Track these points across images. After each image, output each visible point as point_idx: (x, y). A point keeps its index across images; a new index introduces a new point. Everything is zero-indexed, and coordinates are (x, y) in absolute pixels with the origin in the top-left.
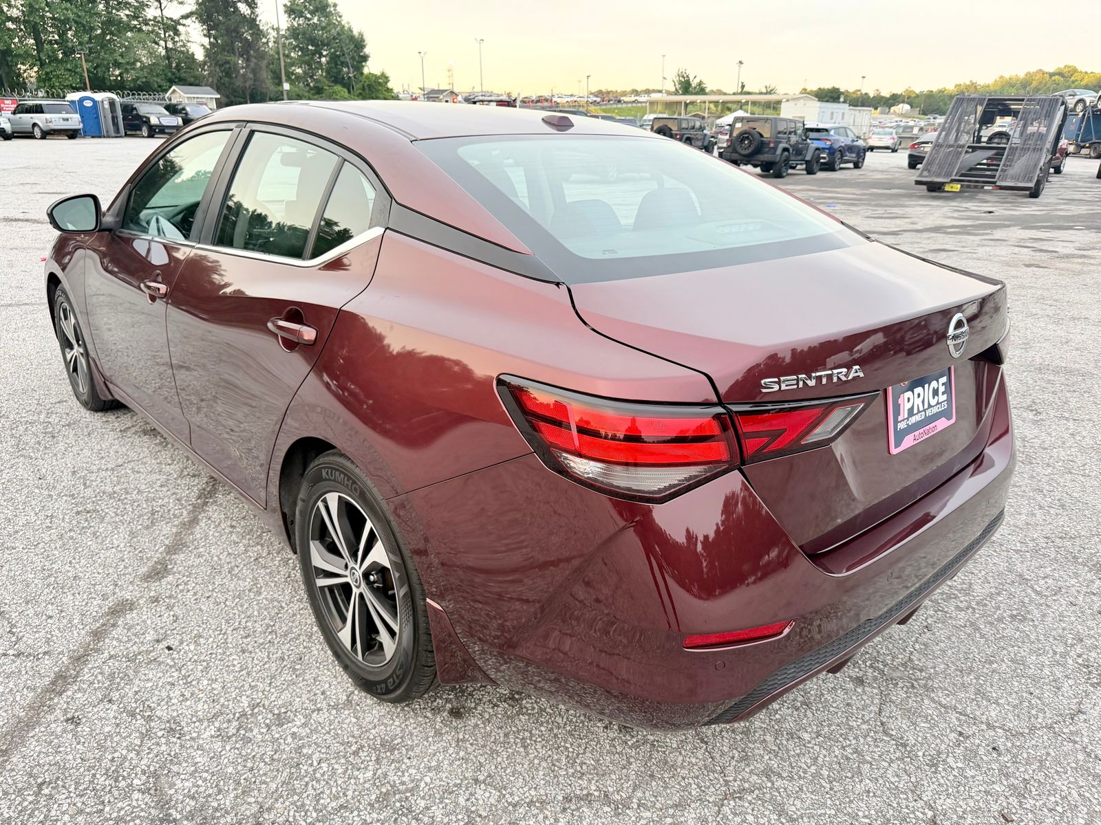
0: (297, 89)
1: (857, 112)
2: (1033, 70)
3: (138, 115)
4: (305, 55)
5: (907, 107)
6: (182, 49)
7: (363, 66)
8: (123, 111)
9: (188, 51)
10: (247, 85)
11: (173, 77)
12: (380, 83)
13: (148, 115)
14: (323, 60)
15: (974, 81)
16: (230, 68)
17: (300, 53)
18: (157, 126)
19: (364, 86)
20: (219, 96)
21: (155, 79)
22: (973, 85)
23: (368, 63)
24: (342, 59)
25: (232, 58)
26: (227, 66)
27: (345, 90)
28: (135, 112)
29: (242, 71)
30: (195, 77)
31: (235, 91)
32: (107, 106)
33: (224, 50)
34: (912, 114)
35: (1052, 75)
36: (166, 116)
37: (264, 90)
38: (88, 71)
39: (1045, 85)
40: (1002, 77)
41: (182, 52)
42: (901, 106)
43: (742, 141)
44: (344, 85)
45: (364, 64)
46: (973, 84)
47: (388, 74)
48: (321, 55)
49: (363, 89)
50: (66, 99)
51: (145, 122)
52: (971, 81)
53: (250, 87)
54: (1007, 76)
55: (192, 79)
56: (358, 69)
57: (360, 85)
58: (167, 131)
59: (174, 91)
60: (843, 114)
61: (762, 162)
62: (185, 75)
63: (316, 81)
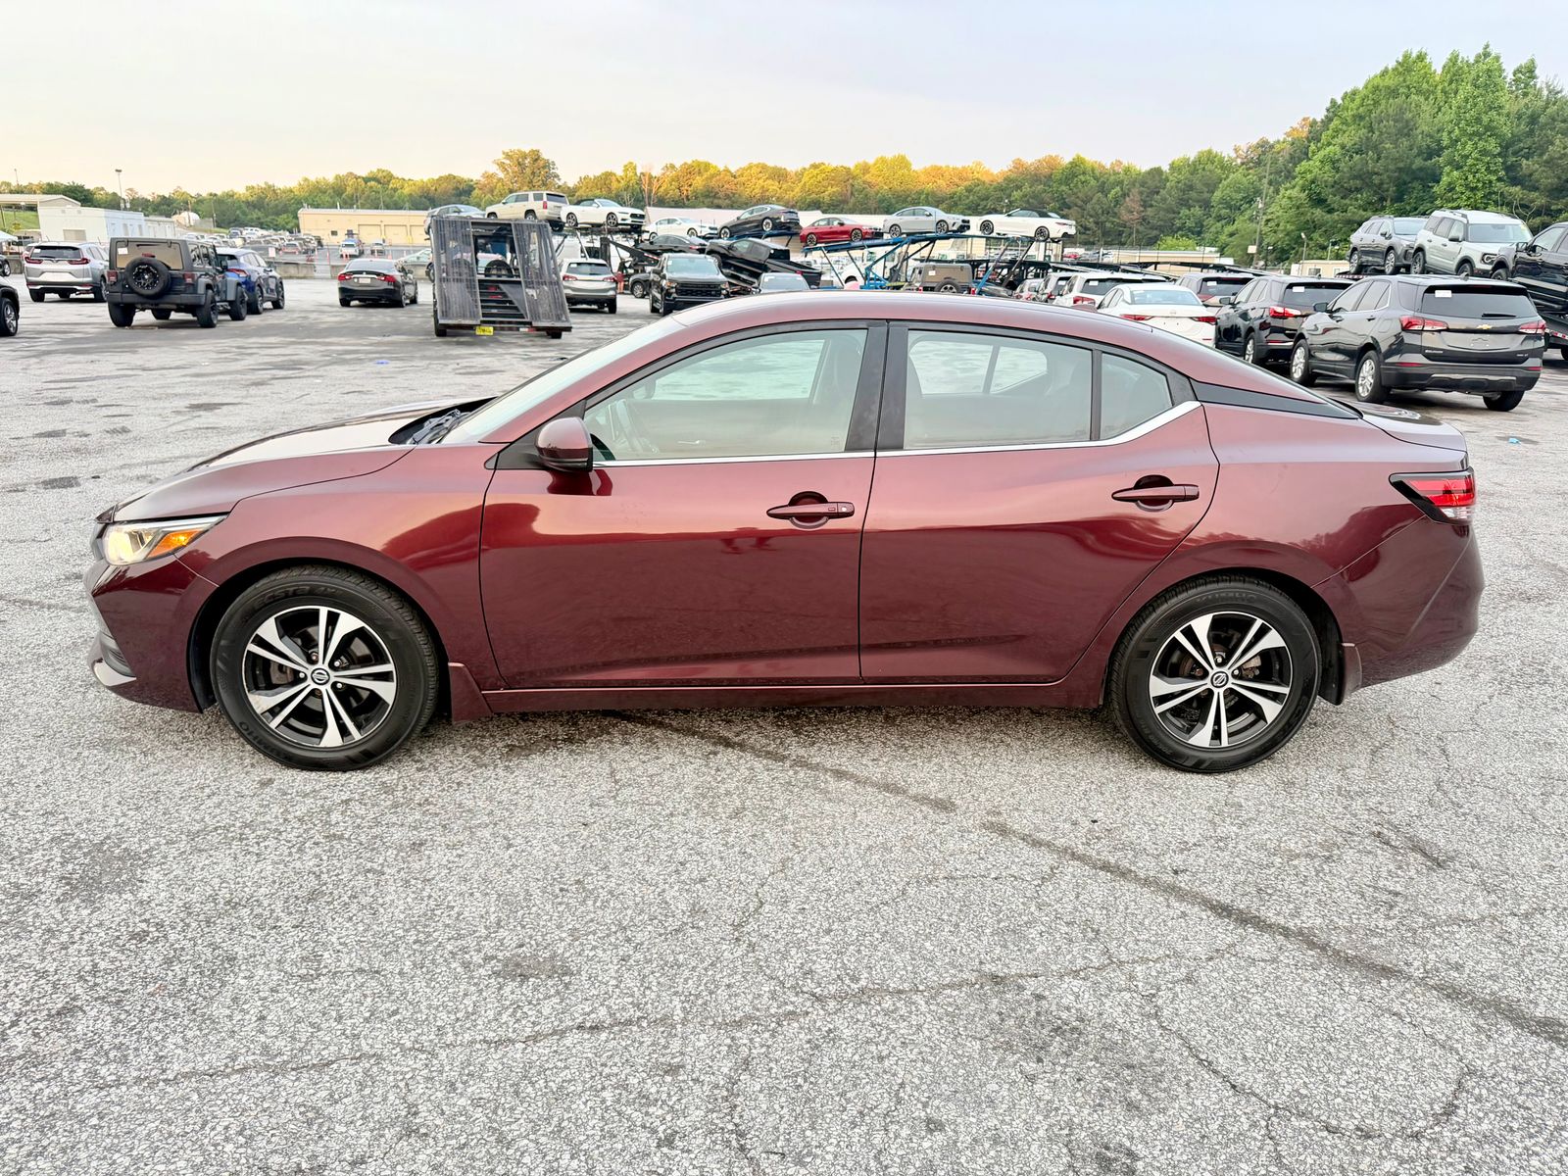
1: (156, 224)
2: (343, 172)
5: (194, 216)
15: (271, 183)
22: (271, 189)
34: (204, 227)
35: (366, 180)
39: (363, 192)
40: (306, 180)
42: (185, 214)
43: (139, 276)
46: (270, 187)
52: (266, 183)
54: (313, 178)
60: (140, 226)
61: (177, 305)
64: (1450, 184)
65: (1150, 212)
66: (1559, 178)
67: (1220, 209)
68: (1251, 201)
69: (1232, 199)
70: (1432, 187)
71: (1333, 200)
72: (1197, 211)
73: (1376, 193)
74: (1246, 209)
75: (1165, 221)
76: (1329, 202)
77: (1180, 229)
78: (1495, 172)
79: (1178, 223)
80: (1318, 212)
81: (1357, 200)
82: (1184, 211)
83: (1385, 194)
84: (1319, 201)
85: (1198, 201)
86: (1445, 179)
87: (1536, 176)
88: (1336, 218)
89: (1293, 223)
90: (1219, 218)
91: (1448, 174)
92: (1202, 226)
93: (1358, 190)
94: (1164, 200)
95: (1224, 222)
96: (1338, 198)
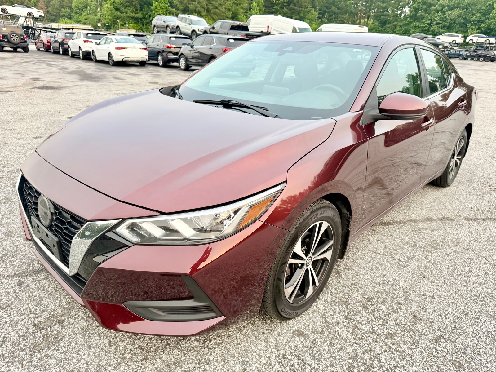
64: (155, 6)
65: (49, 9)
66: (184, 7)
67: (76, 10)
68: (86, 8)
69: (79, 7)
70: (151, 7)
71: (122, 9)
72: (67, 10)
73: (134, 8)
74: (85, 11)
75: (57, 13)
76: (121, 9)
77: (63, 16)
78: (167, 4)
79: (62, 14)
80: (118, 13)
81: (129, 9)
82: (63, 10)
83: (137, 8)
84: (117, 9)
85: (67, 6)
86: (154, 5)
87: (178, 6)
88: (125, 15)
89: (111, 16)
90: (76, 13)
91: (154, 3)
92: (71, 16)
93: (129, 6)
94: (54, 5)
95: (78, 14)
96: (123, 8)
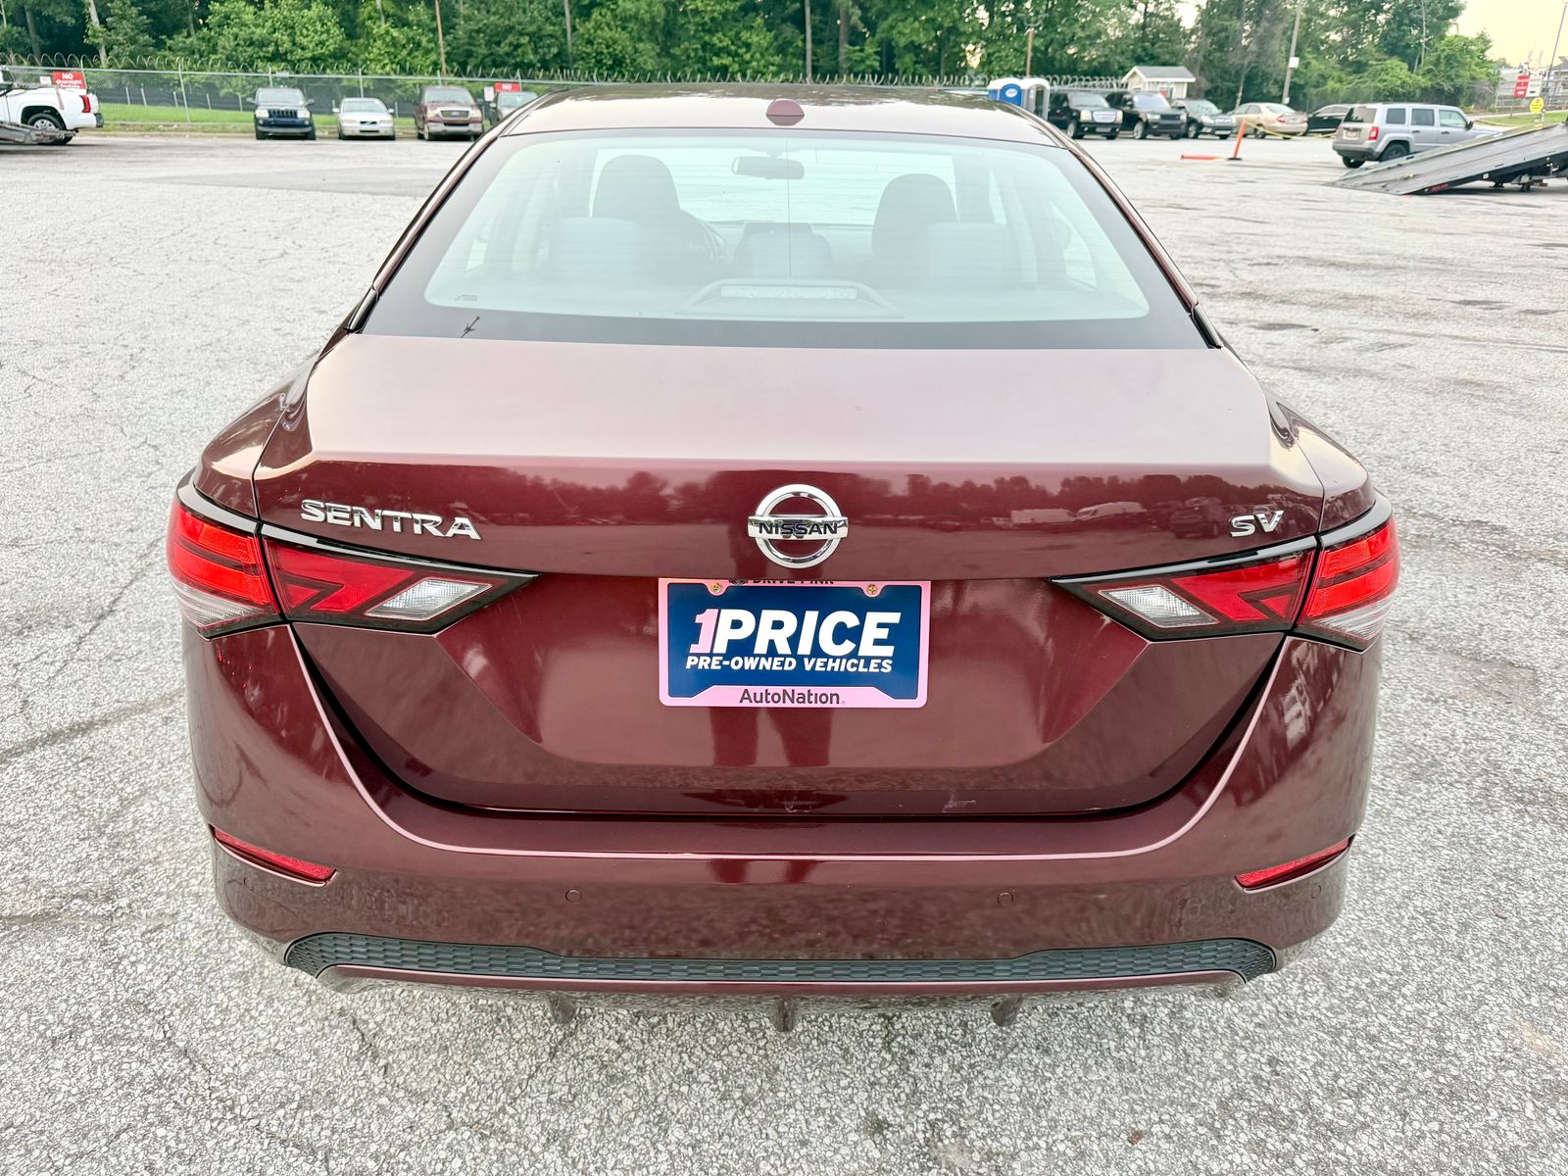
0: (1323, 67)
3: (1068, 108)
4: (1353, 13)
6: (1166, 13)
7: (1448, 25)
8: (1051, 102)
9: (1173, 16)
10: (1246, 62)
11: (1143, 54)
12: (1469, 52)
13: (1079, 109)
14: (1382, 18)
16: (1227, 37)
17: (1346, 9)
18: (1087, 123)
19: (1438, 59)
20: (1193, 80)
21: (1118, 58)
23: (1459, 20)
24: (1414, 15)
25: (1236, 24)
26: (1223, 34)
27: (1405, 66)
28: (1065, 105)
29: (1244, 42)
30: (1173, 53)
31: (1226, 71)
32: (1033, 96)
33: (1225, 12)
36: (1105, 109)
37: (1269, 70)
38: (1035, 49)
41: (1165, 18)
44: (1404, 58)
45: (1451, 20)
47: (1490, 35)
48: (1379, 10)
49: (1437, 63)
50: (989, 88)
51: (1074, 118)
53: (1249, 63)
55: (1168, 57)
56: (1438, 30)
57: (1433, 57)
58: (1098, 130)
59: (1135, 73)
62: (1159, 50)
63: (1360, 52)
